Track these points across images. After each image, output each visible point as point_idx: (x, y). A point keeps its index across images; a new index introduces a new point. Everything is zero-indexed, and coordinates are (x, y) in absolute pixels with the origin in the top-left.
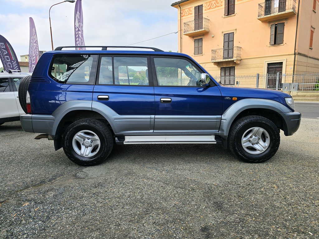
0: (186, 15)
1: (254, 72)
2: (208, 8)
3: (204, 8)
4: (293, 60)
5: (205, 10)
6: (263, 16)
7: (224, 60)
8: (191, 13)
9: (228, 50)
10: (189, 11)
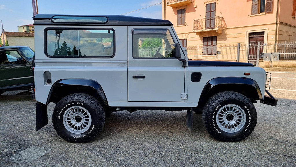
1: (236, 41)
4: (275, 29)
7: (206, 30)
9: (210, 21)
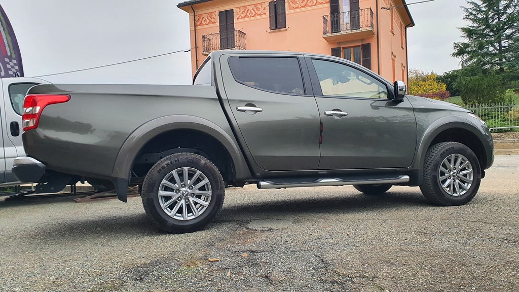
0: (204, 24)
2: (243, 15)
3: (235, 14)
5: (238, 19)
6: (329, 35)
8: (213, 21)
10: (209, 18)
